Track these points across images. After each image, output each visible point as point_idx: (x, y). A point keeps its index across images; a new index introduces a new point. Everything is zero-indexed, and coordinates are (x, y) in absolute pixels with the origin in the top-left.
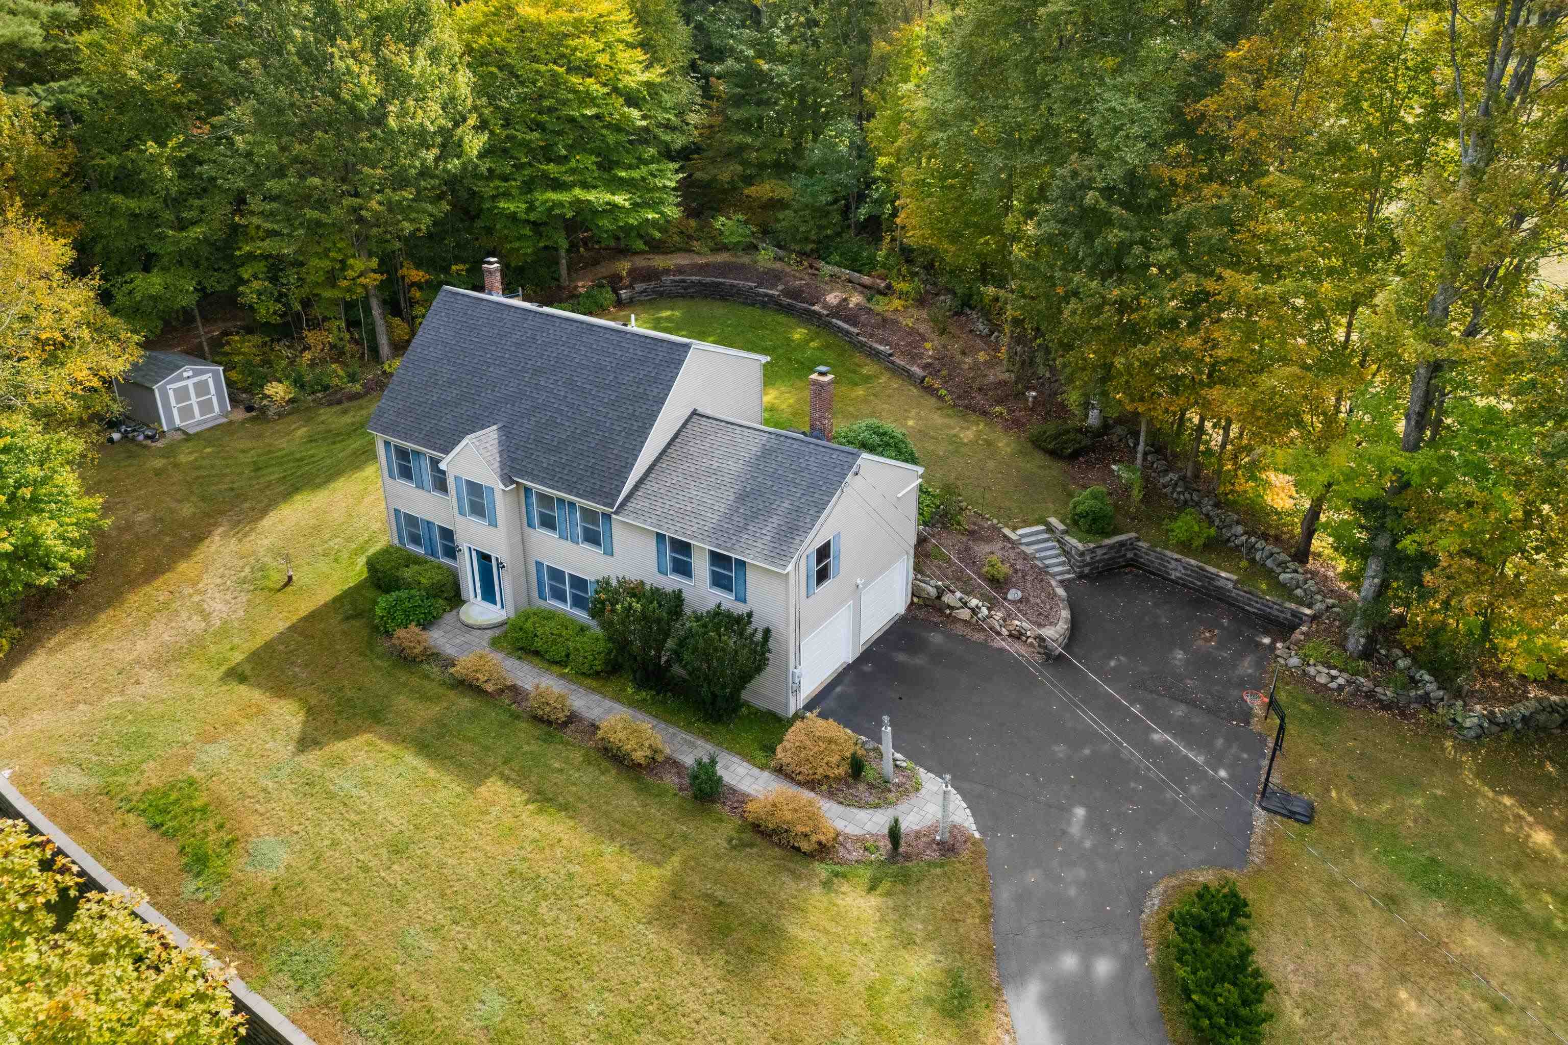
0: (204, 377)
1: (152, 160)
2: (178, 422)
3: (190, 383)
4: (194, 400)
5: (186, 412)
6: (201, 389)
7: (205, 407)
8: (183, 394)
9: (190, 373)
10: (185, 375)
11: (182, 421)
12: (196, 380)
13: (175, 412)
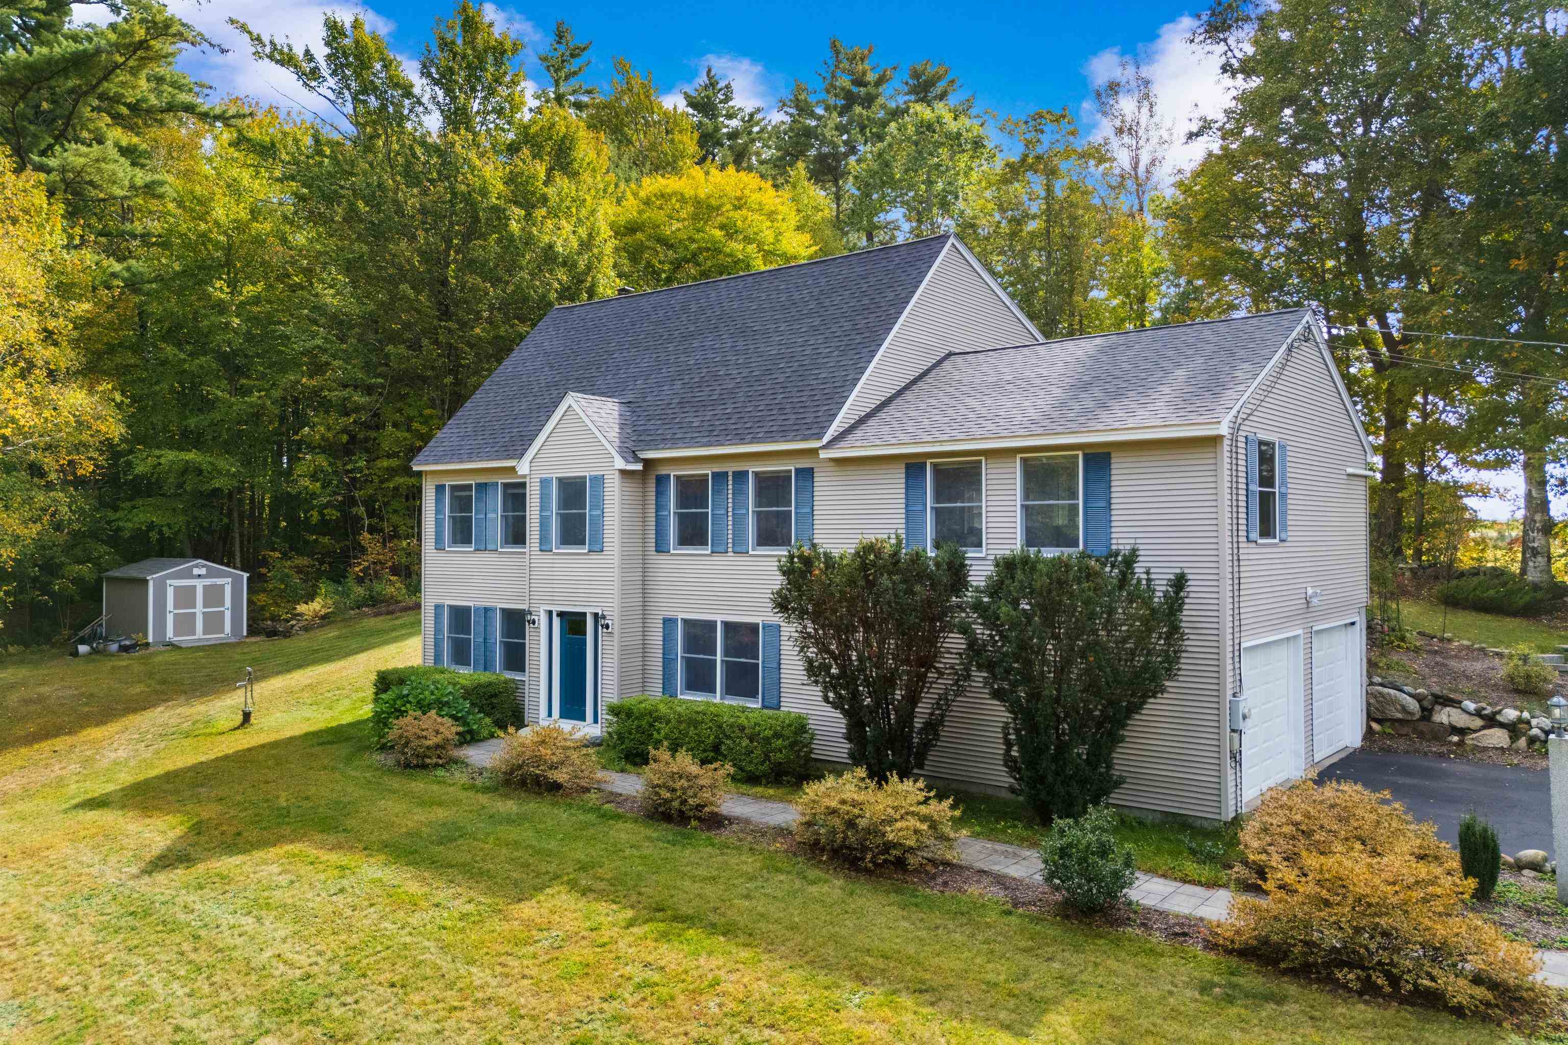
0: (219, 581)
1: (221, 308)
2: (170, 633)
3: (199, 584)
4: (199, 609)
5: (185, 623)
6: (213, 596)
7: (213, 622)
8: (186, 597)
9: (203, 571)
10: (196, 571)
11: (176, 634)
12: (208, 582)
13: (170, 619)
